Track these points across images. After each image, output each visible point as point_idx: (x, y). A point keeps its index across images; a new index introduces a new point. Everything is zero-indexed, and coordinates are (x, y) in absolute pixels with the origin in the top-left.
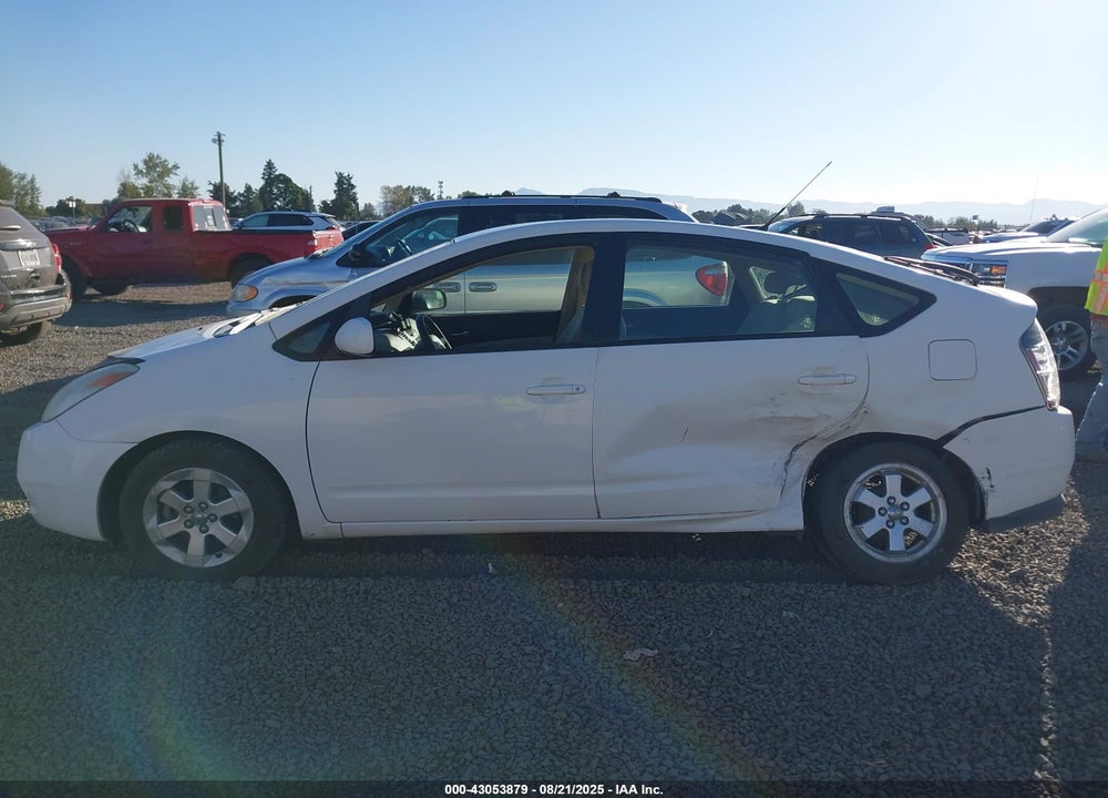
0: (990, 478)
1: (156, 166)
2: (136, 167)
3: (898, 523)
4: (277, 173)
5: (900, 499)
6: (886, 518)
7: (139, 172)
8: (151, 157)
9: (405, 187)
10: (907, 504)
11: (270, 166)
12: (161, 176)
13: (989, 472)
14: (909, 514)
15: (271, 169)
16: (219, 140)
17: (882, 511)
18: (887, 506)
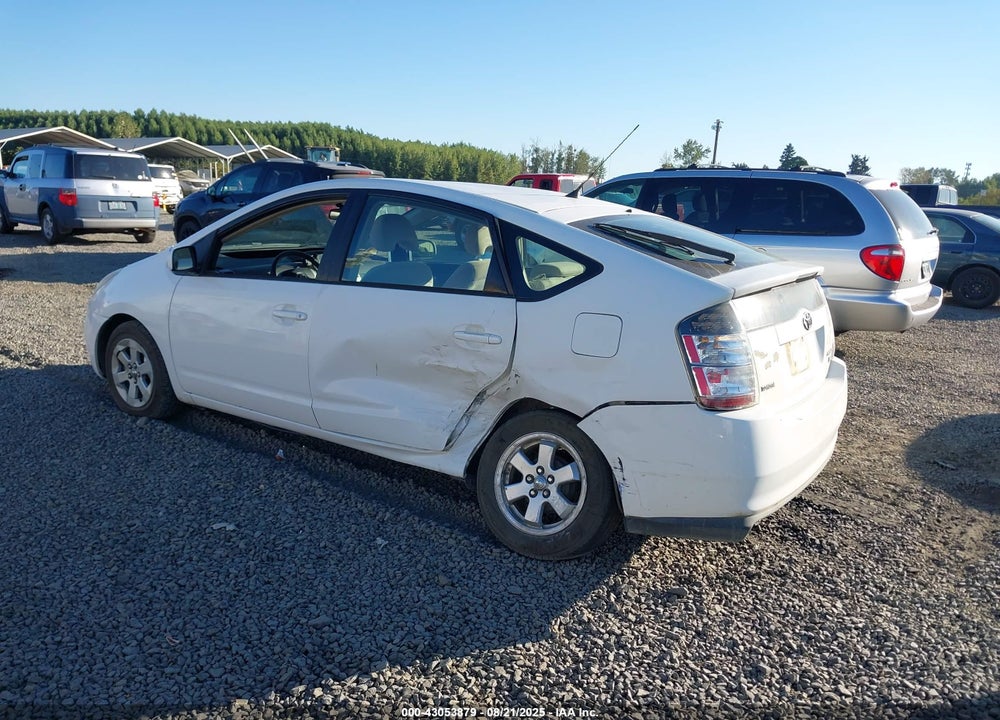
0: (622, 469)
1: (693, 150)
2: (676, 151)
3: (540, 494)
4: (795, 156)
5: (549, 471)
6: (532, 486)
7: (678, 155)
8: (689, 143)
9: (927, 169)
10: (553, 478)
11: (789, 149)
12: (695, 158)
13: (620, 462)
14: (553, 489)
15: (789, 152)
16: (718, 128)
17: (531, 479)
18: (535, 475)
